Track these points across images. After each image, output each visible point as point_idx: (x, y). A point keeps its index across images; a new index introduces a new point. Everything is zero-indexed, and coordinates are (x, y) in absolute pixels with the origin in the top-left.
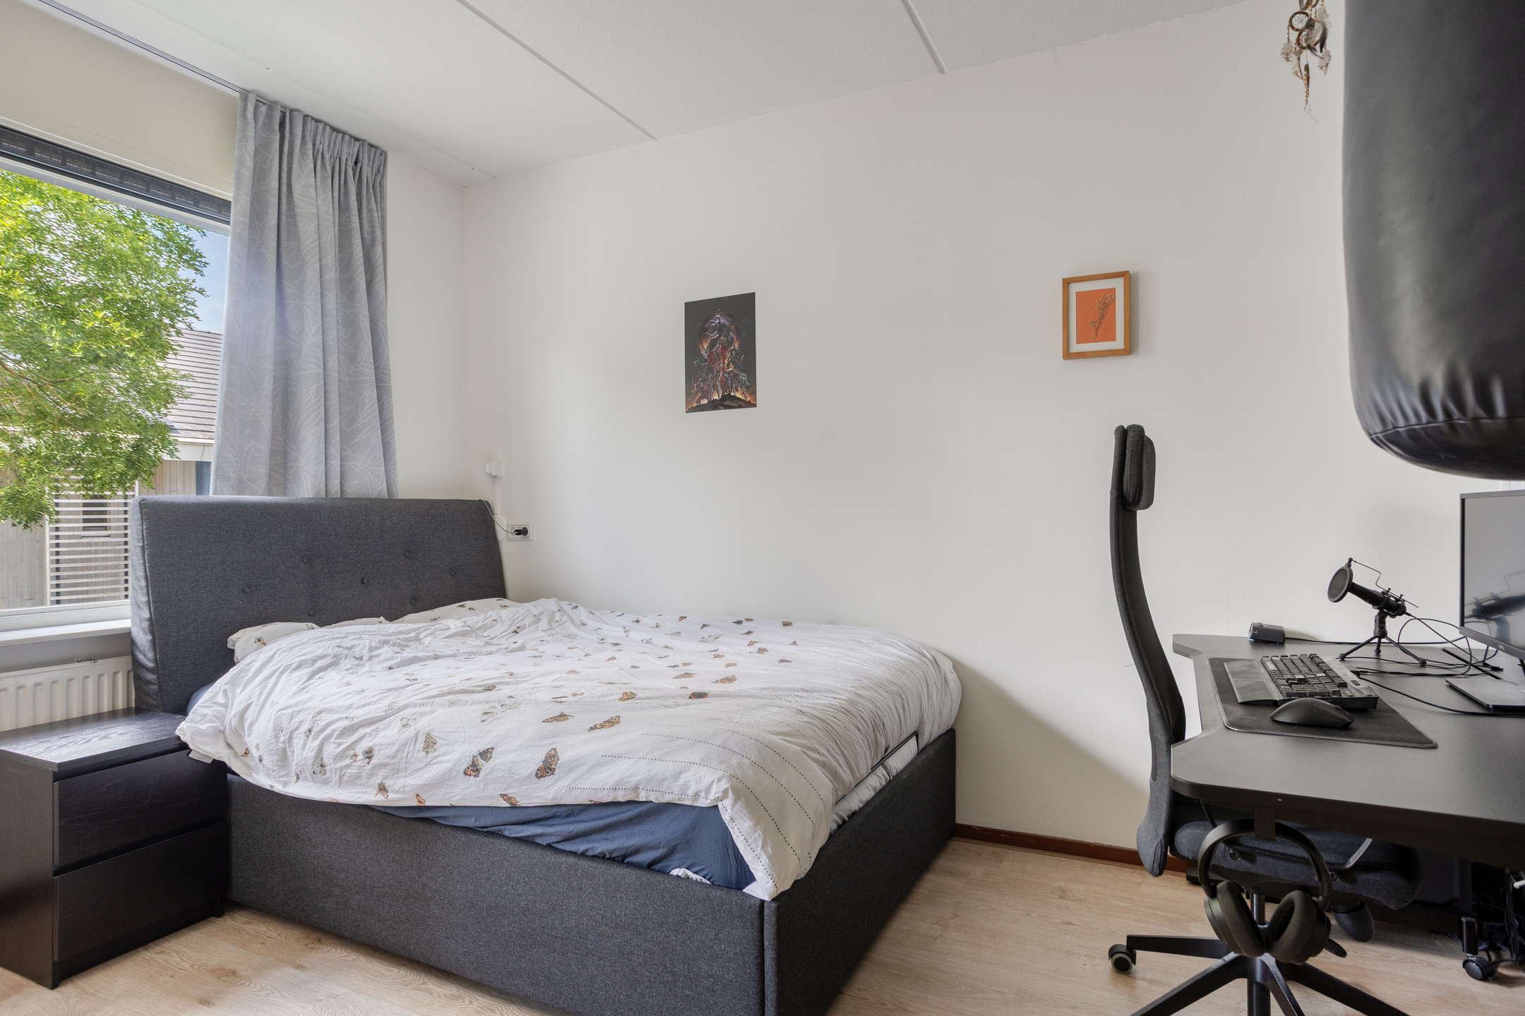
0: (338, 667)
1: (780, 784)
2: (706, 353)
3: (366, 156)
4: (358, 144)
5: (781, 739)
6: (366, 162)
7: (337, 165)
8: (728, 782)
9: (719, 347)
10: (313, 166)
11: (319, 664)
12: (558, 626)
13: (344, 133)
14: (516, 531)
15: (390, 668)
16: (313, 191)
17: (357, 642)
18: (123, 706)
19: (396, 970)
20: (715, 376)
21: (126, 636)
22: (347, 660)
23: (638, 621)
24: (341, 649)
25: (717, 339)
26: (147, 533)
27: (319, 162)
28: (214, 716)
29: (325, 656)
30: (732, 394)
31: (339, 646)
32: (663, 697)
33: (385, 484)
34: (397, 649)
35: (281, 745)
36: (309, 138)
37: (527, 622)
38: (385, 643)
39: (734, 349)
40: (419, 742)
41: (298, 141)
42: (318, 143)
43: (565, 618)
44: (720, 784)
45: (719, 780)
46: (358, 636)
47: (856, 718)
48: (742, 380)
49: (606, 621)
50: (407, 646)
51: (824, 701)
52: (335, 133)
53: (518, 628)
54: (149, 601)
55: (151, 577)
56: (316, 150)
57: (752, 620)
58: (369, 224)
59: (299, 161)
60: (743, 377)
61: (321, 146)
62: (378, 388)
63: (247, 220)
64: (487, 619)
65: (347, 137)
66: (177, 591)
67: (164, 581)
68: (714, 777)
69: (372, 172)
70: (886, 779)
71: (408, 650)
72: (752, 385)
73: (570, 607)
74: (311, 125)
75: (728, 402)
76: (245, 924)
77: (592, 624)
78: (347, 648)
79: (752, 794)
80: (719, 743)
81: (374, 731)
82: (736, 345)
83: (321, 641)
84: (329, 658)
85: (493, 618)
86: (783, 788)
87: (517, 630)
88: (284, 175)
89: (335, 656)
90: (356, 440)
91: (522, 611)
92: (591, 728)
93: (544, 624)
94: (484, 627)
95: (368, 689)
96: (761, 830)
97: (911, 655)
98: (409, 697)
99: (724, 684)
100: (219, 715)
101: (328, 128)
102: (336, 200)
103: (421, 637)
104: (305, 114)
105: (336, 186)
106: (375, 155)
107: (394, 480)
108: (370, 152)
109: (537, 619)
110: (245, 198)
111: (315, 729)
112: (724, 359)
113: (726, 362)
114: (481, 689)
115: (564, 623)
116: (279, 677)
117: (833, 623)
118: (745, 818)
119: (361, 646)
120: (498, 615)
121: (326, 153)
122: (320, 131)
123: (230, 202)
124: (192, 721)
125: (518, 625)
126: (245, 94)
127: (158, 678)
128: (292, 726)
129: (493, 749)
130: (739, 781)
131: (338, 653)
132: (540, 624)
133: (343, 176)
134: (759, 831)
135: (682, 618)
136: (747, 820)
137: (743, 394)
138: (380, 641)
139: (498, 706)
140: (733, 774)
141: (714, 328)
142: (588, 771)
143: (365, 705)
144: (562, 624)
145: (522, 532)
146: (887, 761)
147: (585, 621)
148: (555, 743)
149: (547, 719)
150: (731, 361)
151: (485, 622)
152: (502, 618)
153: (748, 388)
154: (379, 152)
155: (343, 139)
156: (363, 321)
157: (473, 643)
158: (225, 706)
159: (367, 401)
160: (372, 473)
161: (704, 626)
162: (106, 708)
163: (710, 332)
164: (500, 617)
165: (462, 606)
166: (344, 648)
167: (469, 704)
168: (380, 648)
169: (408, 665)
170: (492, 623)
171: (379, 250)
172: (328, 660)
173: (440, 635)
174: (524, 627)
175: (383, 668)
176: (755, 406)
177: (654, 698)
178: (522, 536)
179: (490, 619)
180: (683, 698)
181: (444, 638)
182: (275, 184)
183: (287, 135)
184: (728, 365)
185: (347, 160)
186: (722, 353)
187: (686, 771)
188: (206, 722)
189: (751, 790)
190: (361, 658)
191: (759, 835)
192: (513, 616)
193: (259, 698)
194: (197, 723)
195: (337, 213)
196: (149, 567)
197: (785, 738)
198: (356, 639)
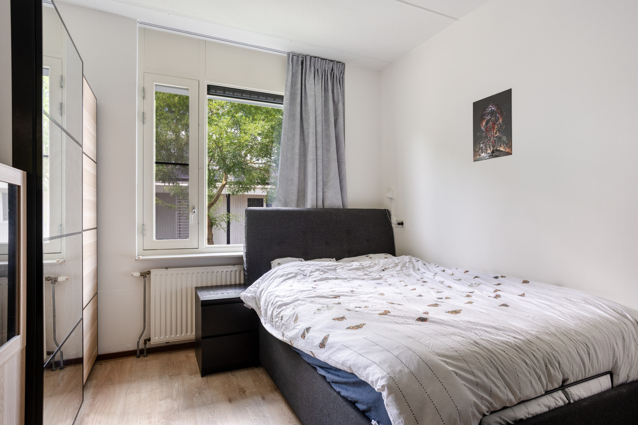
0: (296, 278)
1: (425, 391)
2: (484, 128)
3: (335, 67)
4: (332, 63)
5: (442, 360)
6: (335, 70)
7: (324, 73)
8: (386, 381)
9: (491, 124)
10: (314, 76)
11: (289, 276)
12: (405, 269)
13: (326, 60)
14: (398, 223)
15: (315, 281)
16: (313, 85)
17: (307, 268)
18: (243, 282)
19: (291, 414)
20: (489, 140)
21: (241, 258)
22: (300, 275)
23: (444, 271)
24: (300, 271)
25: (490, 119)
26: (247, 221)
27: (316, 74)
28: (254, 291)
29: (293, 273)
30: (498, 149)
31: (299, 270)
32: (403, 317)
33: (341, 202)
34: (322, 273)
35: (266, 307)
36: (312, 65)
37: (390, 266)
38: (318, 270)
39: (499, 123)
40: (294, 317)
41: (308, 67)
42: (316, 66)
43: (411, 265)
44: (382, 381)
45: (382, 378)
46: (309, 266)
47: (528, 356)
48: (504, 140)
49: (430, 269)
50: (327, 272)
51: (503, 337)
52: (323, 60)
53: (385, 268)
54: (246, 246)
55: (247, 237)
56: (315, 69)
57: (504, 277)
58: (337, 95)
59: (309, 75)
60: (504, 139)
61: (317, 67)
62: (338, 162)
63: (289, 102)
64: (373, 263)
65: (327, 61)
66: (255, 243)
67: (250, 239)
68: (380, 375)
69: (339, 73)
70: (564, 401)
71: (327, 274)
72: (509, 142)
73: (416, 260)
74: (313, 59)
75: (495, 154)
76: (261, 373)
77: (422, 270)
78: (302, 271)
79: (401, 393)
80: (396, 354)
81: (285, 308)
82: (501, 121)
83: (294, 267)
84: (293, 274)
85: (375, 263)
86: (427, 394)
87: (384, 269)
88: (303, 82)
89: (296, 274)
90: (329, 185)
91: (391, 261)
92: (348, 328)
93: (398, 268)
94: (370, 267)
95: (294, 289)
96: (403, 419)
97: (611, 315)
98: (305, 295)
99: (452, 314)
100: (255, 291)
101: (320, 59)
102: (323, 87)
103: (337, 269)
104: (311, 56)
105: (323, 81)
106: (339, 66)
107: (346, 201)
108: (337, 65)
109: (396, 265)
110: (288, 93)
111: (274, 303)
112: (494, 129)
113: (495, 131)
114: (332, 297)
115: (409, 268)
116: (275, 279)
117: (559, 284)
118: (394, 407)
119: (308, 270)
120: (378, 261)
121: (319, 69)
122: (316, 61)
123: (283, 96)
124: (246, 292)
125: (385, 267)
126: (289, 54)
127: (248, 274)
128: (269, 300)
129: (311, 328)
130: (394, 382)
131: (298, 272)
132: (397, 268)
133: (326, 77)
134: (402, 419)
135: (466, 272)
136: (395, 408)
137: (504, 148)
138: (316, 269)
139: (325, 307)
140: (393, 376)
141: (488, 114)
142: (335, 351)
143: (289, 296)
144: (408, 269)
145: (401, 224)
146: (569, 388)
147: (420, 268)
148: (330, 332)
149: (335, 319)
150: (497, 131)
151: (371, 264)
152: (380, 263)
153: (507, 144)
154: (341, 64)
155: (326, 62)
156: (332, 135)
157: (360, 273)
158: (258, 288)
159: (333, 168)
160: (335, 198)
161: (476, 277)
162: (238, 282)
163: (486, 116)
164: (379, 263)
165: (368, 256)
166: (301, 270)
167: (317, 303)
168: (315, 272)
169: (323, 281)
170: (374, 265)
171: (340, 105)
172: (293, 275)
173: (346, 268)
174: (389, 268)
175: (312, 281)
176: (511, 154)
177: (397, 316)
178: (401, 225)
179: (374, 263)
180: (413, 319)
181: (348, 270)
182: (299, 86)
183: (304, 66)
184: (496, 132)
185: (328, 70)
186: (492, 126)
187: (370, 366)
188: (250, 293)
189: (401, 390)
190: (306, 276)
191: (402, 421)
192: (385, 263)
193: (266, 287)
194: (248, 293)
195: (323, 93)
196: (247, 233)
197: (446, 360)
198: (308, 267)
